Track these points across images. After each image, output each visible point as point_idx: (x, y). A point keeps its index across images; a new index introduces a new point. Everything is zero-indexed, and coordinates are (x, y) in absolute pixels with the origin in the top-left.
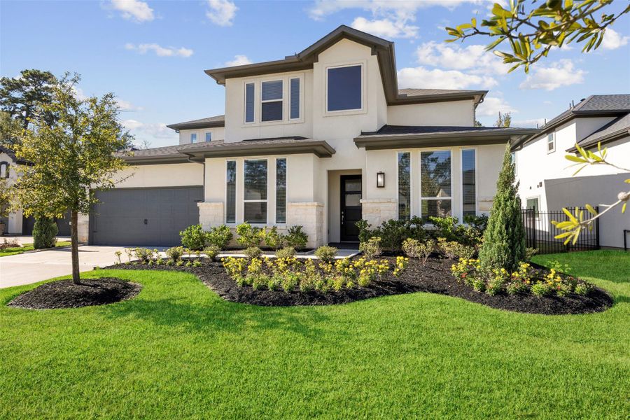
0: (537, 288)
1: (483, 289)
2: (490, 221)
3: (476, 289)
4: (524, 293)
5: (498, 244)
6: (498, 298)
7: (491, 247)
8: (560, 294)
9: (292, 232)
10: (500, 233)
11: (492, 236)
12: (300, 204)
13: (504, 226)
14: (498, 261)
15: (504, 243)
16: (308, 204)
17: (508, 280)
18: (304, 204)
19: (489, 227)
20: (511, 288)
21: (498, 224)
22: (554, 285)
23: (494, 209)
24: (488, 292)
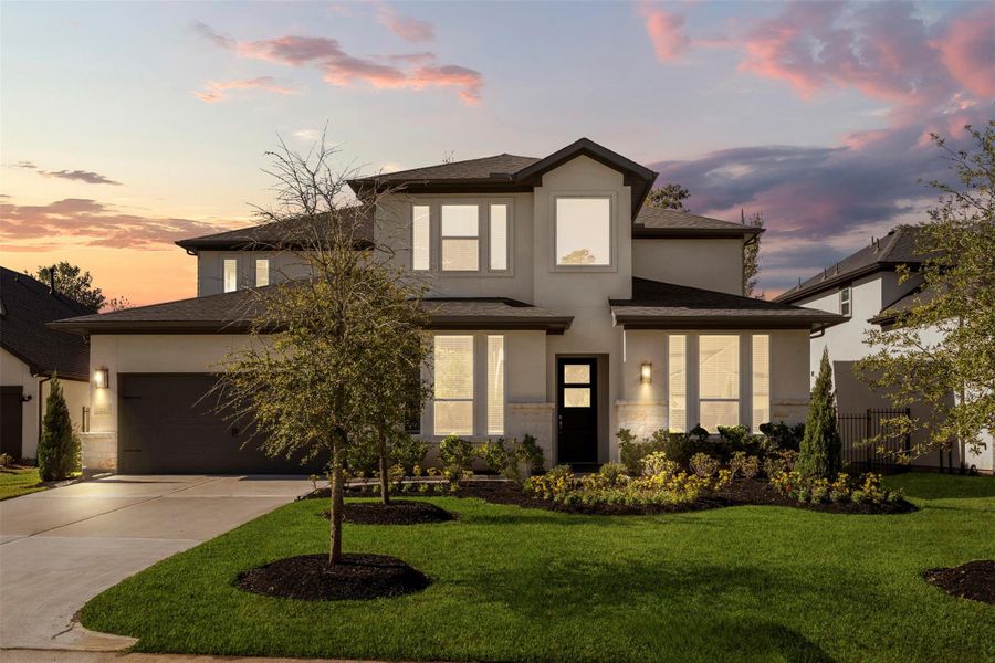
0: (856, 495)
1: (808, 499)
2: (806, 432)
3: (801, 499)
4: (845, 500)
5: (816, 455)
6: (823, 506)
7: (809, 459)
8: (875, 501)
10: (819, 443)
11: (810, 447)
13: (822, 436)
14: (816, 473)
15: (823, 455)
17: (830, 490)
19: (806, 437)
20: (834, 496)
21: (816, 436)
22: (870, 493)
23: (811, 418)
24: (814, 501)
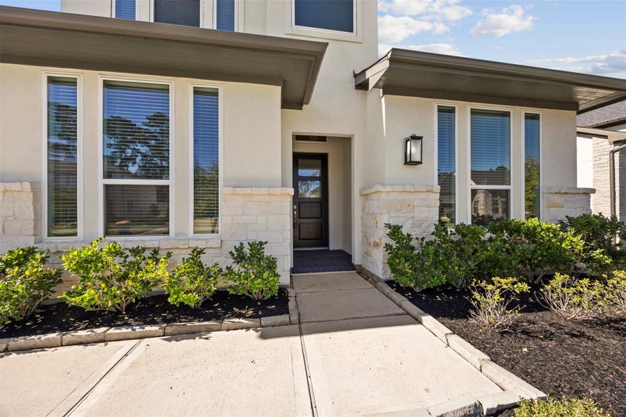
9: (239, 257)
12: (255, 190)
16: (273, 191)
18: (265, 191)
